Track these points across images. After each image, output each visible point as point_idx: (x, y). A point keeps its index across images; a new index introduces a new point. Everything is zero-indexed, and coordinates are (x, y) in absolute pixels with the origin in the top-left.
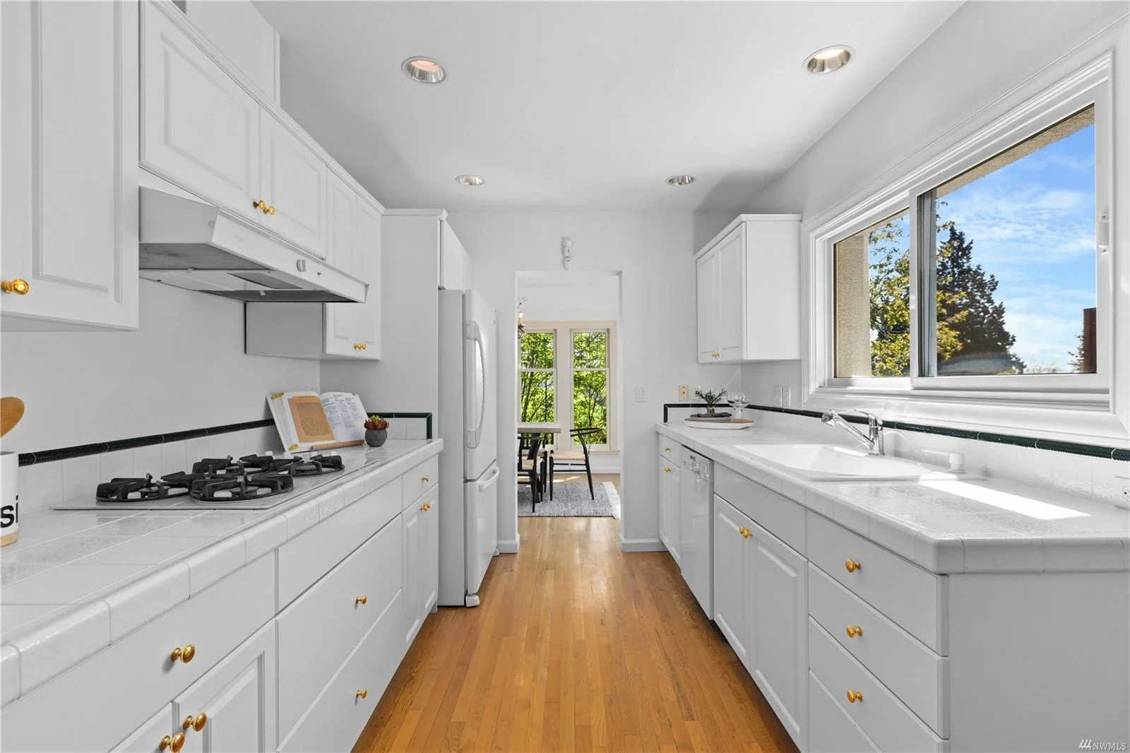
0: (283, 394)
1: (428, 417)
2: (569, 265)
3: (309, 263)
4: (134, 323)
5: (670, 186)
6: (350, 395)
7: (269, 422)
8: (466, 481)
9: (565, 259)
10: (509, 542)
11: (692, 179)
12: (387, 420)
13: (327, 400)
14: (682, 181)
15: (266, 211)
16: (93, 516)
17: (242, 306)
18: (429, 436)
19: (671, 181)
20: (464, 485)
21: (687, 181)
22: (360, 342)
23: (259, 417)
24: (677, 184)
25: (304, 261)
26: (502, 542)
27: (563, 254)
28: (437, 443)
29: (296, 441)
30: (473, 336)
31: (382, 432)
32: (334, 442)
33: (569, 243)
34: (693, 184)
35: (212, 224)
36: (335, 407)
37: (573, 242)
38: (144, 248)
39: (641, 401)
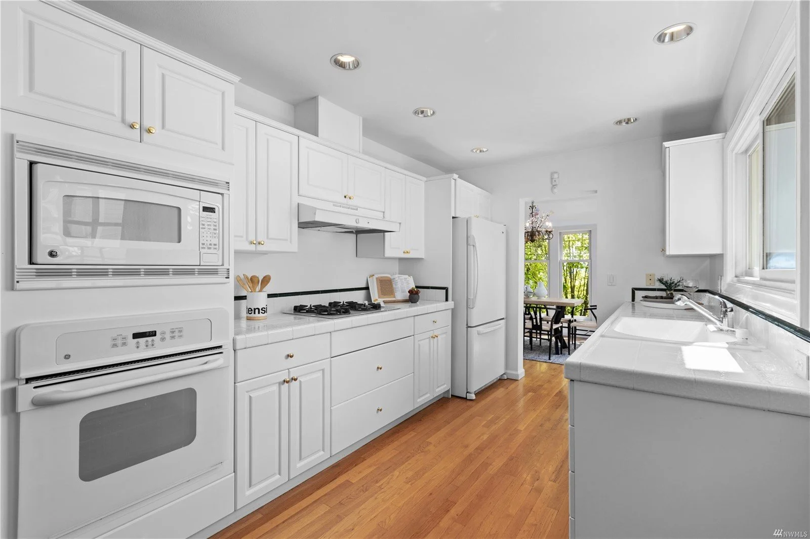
0: (374, 275)
1: (446, 289)
2: (555, 190)
3: (360, 219)
4: (296, 250)
5: (618, 127)
6: (407, 276)
7: (367, 288)
8: (468, 327)
9: (554, 186)
10: (514, 372)
11: (636, 119)
12: (420, 290)
13: (394, 279)
14: (628, 121)
15: (350, 198)
16: (292, 317)
17: (355, 235)
18: (447, 300)
19: (620, 122)
20: (467, 329)
21: (632, 121)
22: (406, 250)
23: (364, 286)
24: (624, 124)
25: (358, 219)
26: (509, 372)
27: (552, 184)
28: (450, 304)
29: (377, 297)
30: (472, 244)
31: (416, 295)
32: (394, 299)
33: (556, 176)
34: (637, 123)
35: (315, 214)
36: (397, 282)
37: (559, 175)
38: (299, 223)
39: (611, 285)
